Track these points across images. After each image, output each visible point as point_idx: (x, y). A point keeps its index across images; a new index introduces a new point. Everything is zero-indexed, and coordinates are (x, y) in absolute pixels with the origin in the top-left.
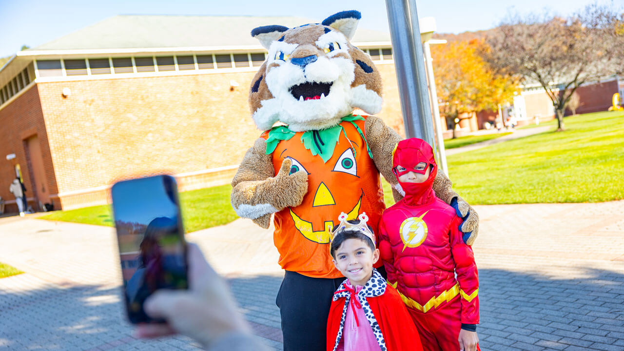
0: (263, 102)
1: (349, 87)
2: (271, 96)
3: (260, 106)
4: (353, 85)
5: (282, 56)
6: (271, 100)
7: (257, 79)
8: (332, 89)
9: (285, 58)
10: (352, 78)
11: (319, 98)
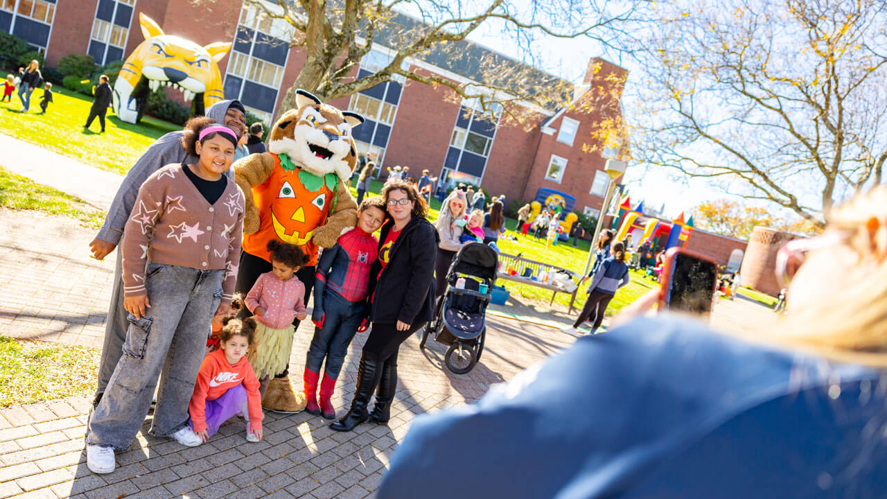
0: (285, 138)
1: (340, 159)
2: (293, 137)
3: (281, 139)
4: (343, 159)
5: (313, 120)
6: (291, 140)
7: (287, 121)
8: (333, 157)
9: (315, 122)
10: (345, 155)
11: (324, 158)
